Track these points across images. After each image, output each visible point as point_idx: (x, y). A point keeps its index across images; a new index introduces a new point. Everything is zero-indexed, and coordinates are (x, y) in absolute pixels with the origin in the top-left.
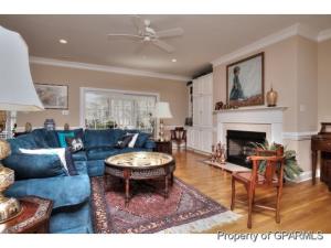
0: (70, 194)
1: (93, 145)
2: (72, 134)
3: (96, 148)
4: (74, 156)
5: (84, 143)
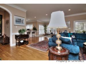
0: (73, 50)
1: (78, 38)
2: (72, 34)
3: (79, 39)
4: (74, 40)
5: (75, 37)
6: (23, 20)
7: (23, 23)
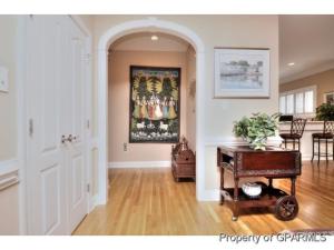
6: (260, 64)
7: (261, 84)
